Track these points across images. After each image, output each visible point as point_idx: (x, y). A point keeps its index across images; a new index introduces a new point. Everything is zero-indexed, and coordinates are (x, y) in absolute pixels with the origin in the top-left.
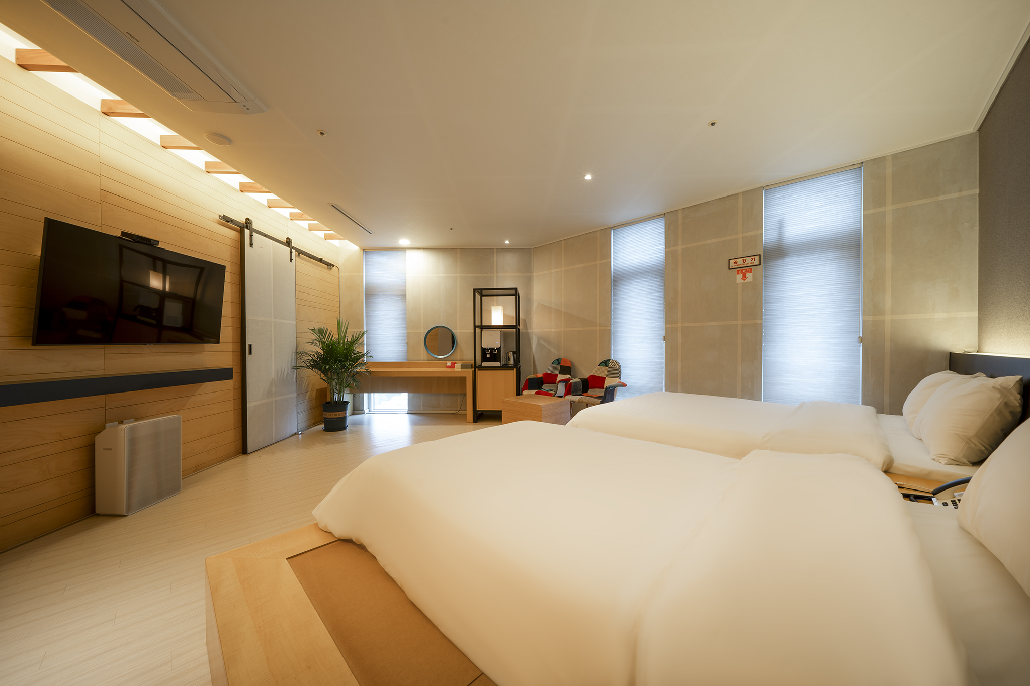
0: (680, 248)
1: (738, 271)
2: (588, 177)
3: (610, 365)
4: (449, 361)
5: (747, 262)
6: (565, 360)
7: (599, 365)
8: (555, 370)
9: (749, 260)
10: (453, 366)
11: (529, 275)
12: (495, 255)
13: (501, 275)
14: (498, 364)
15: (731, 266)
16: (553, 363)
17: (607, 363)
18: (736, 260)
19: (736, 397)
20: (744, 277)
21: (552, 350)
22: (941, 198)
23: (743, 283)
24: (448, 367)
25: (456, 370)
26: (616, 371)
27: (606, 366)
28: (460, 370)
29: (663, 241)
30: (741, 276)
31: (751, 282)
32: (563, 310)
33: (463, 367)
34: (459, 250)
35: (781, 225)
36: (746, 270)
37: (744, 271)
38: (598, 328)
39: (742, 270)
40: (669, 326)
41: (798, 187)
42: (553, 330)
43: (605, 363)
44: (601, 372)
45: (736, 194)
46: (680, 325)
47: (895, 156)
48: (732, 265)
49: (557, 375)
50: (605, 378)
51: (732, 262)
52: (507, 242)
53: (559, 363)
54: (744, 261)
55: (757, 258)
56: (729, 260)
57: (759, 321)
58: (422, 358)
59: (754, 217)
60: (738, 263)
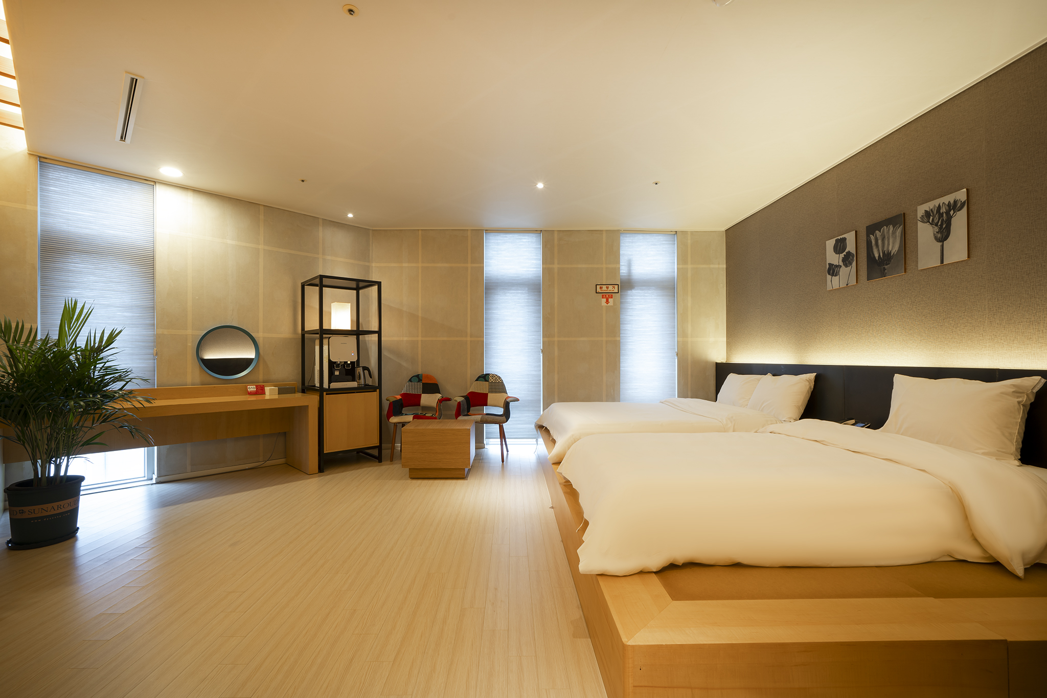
0: (556, 266)
1: (603, 295)
2: (540, 186)
3: (491, 380)
4: (252, 383)
5: (609, 289)
6: (428, 377)
7: (477, 380)
8: (416, 389)
9: (611, 287)
10: (260, 391)
11: (367, 264)
12: (321, 228)
13: (329, 258)
14: (354, 384)
15: (597, 290)
16: (410, 380)
17: (486, 378)
18: (601, 286)
19: (602, 401)
20: (607, 302)
21: (404, 364)
22: (712, 266)
23: (606, 306)
24: (251, 394)
25: (268, 396)
26: (498, 386)
27: (486, 381)
28: (276, 397)
29: (541, 257)
30: (604, 300)
31: (612, 306)
32: (420, 315)
33: (282, 391)
34: (262, 208)
35: (629, 265)
36: (609, 295)
37: (607, 296)
38: (469, 339)
39: (606, 295)
40: (546, 339)
41: (640, 237)
42: (405, 339)
43: (485, 377)
44: (482, 387)
45: (601, 230)
46: (556, 339)
47: (692, 233)
48: (599, 290)
49: (421, 395)
50: (487, 394)
51: (598, 287)
52: (350, 215)
53: (420, 380)
54: (607, 288)
55: (616, 286)
56: (596, 285)
57: (618, 339)
58: (189, 379)
59: (614, 254)
60: (603, 289)
